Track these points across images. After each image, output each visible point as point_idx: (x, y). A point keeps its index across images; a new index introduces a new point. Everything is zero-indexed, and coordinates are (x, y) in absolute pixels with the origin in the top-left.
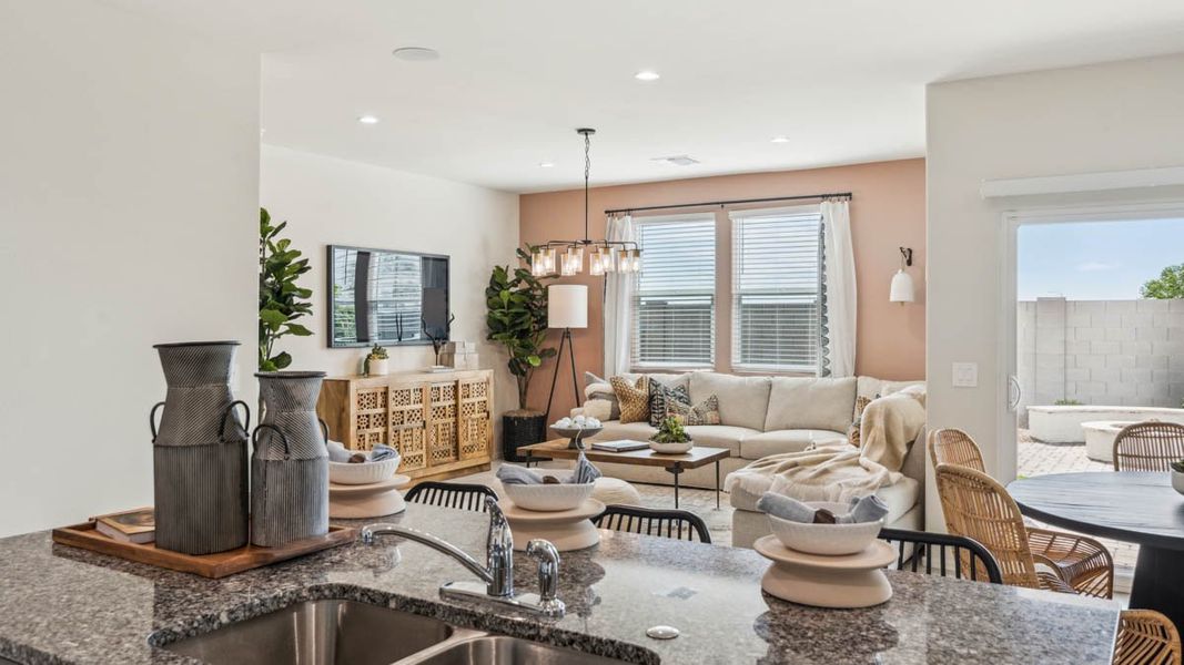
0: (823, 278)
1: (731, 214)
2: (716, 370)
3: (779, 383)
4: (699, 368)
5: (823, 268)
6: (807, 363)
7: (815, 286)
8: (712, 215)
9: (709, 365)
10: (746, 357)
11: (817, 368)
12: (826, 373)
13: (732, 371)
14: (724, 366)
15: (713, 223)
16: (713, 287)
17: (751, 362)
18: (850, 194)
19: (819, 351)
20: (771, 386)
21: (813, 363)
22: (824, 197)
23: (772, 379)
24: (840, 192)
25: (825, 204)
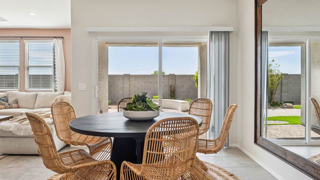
0: (54, 62)
1: (25, 41)
2: (20, 91)
3: (40, 94)
4: (14, 90)
5: (54, 59)
6: (50, 88)
7: (52, 65)
8: (18, 41)
9: (18, 89)
10: (30, 86)
11: (53, 89)
12: (56, 91)
13: (25, 91)
14: (22, 89)
15: (19, 44)
16: (19, 64)
17: (32, 88)
18: (63, 37)
19: (53, 84)
20: (37, 95)
21: (52, 88)
22: (55, 37)
23: (37, 93)
24: (60, 36)
25: (55, 39)
